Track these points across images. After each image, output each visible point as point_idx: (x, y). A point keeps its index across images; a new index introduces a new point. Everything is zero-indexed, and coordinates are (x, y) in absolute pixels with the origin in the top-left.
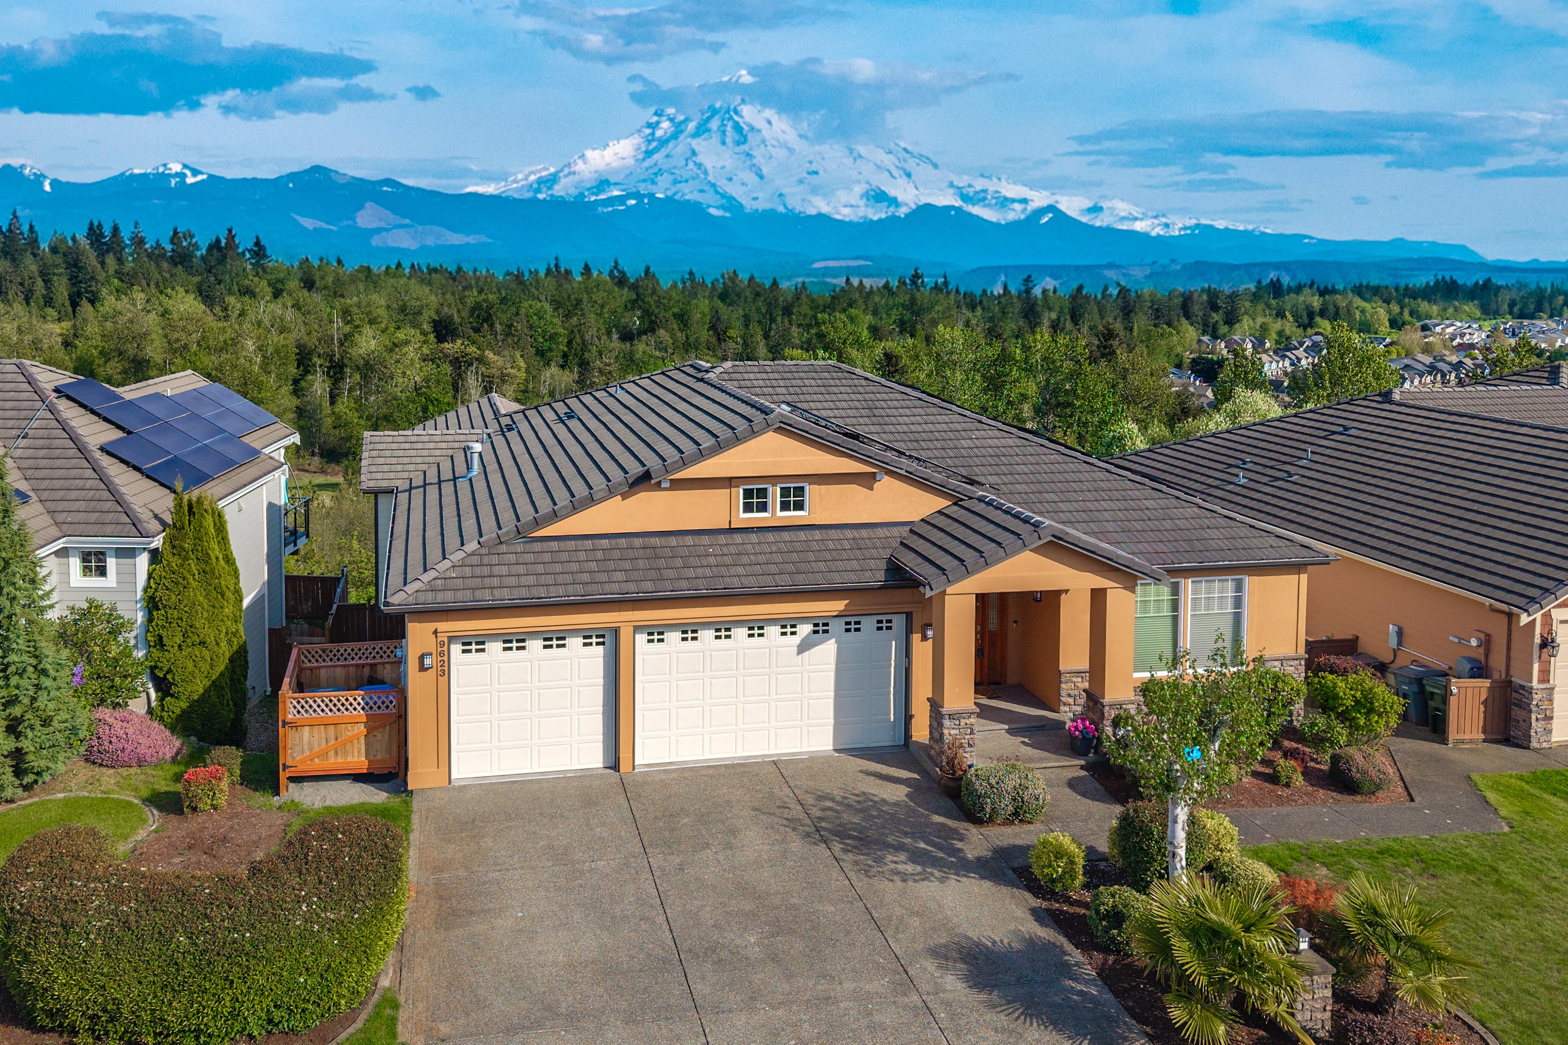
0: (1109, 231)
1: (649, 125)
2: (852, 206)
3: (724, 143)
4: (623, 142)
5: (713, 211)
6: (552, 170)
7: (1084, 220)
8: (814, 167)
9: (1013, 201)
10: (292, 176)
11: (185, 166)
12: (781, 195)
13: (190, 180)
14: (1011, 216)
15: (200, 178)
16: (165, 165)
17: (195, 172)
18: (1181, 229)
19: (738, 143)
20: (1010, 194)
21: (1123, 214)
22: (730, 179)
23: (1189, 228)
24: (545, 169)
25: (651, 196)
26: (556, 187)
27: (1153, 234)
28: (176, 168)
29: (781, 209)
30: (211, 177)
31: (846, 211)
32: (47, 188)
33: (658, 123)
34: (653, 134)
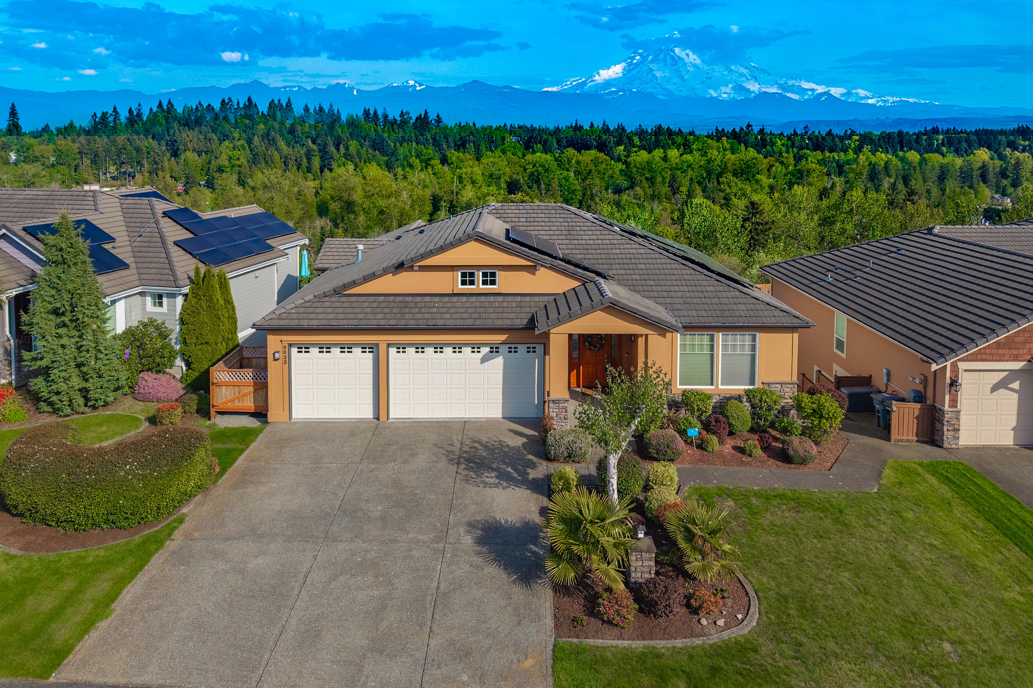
0: (855, 104)
1: (630, 58)
2: (727, 93)
3: (666, 65)
4: (617, 66)
5: (660, 97)
6: (583, 79)
7: (843, 99)
8: (709, 75)
9: (808, 90)
10: (463, 85)
11: (416, 82)
12: (693, 89)
13: (418, 88)
14: (806, 97)
15: (422, 87)
16: (407, 82)
17: (420, 85)
18: (891, 103)
19: (672, 65)
20: (806, 87)
21: (862, 96)
22: (668, 82)
23: (896, 102)
24: (580, 79)
25: (631, 91)
26: (586, 88)
27: (878, 105)
28: (412, 83)
29: (693, 95)
30: (427, 86)
31: (725, 96)
32: (355, 93)
33: (634, 57)
34: (632, 62)
